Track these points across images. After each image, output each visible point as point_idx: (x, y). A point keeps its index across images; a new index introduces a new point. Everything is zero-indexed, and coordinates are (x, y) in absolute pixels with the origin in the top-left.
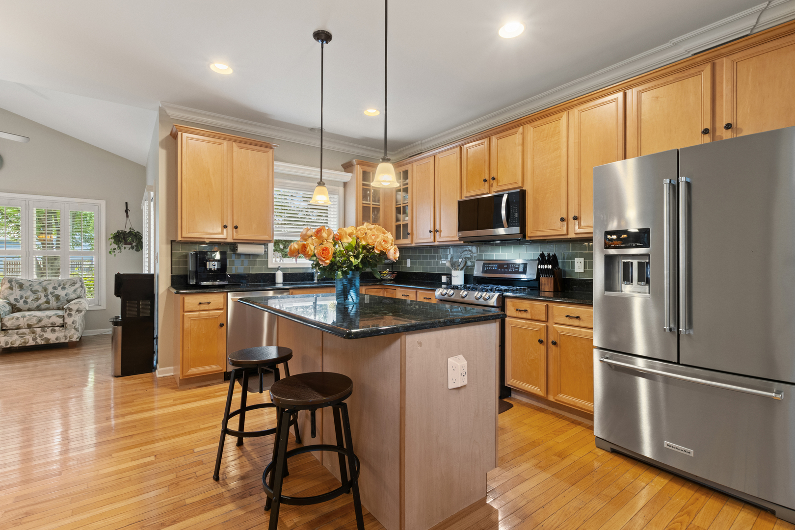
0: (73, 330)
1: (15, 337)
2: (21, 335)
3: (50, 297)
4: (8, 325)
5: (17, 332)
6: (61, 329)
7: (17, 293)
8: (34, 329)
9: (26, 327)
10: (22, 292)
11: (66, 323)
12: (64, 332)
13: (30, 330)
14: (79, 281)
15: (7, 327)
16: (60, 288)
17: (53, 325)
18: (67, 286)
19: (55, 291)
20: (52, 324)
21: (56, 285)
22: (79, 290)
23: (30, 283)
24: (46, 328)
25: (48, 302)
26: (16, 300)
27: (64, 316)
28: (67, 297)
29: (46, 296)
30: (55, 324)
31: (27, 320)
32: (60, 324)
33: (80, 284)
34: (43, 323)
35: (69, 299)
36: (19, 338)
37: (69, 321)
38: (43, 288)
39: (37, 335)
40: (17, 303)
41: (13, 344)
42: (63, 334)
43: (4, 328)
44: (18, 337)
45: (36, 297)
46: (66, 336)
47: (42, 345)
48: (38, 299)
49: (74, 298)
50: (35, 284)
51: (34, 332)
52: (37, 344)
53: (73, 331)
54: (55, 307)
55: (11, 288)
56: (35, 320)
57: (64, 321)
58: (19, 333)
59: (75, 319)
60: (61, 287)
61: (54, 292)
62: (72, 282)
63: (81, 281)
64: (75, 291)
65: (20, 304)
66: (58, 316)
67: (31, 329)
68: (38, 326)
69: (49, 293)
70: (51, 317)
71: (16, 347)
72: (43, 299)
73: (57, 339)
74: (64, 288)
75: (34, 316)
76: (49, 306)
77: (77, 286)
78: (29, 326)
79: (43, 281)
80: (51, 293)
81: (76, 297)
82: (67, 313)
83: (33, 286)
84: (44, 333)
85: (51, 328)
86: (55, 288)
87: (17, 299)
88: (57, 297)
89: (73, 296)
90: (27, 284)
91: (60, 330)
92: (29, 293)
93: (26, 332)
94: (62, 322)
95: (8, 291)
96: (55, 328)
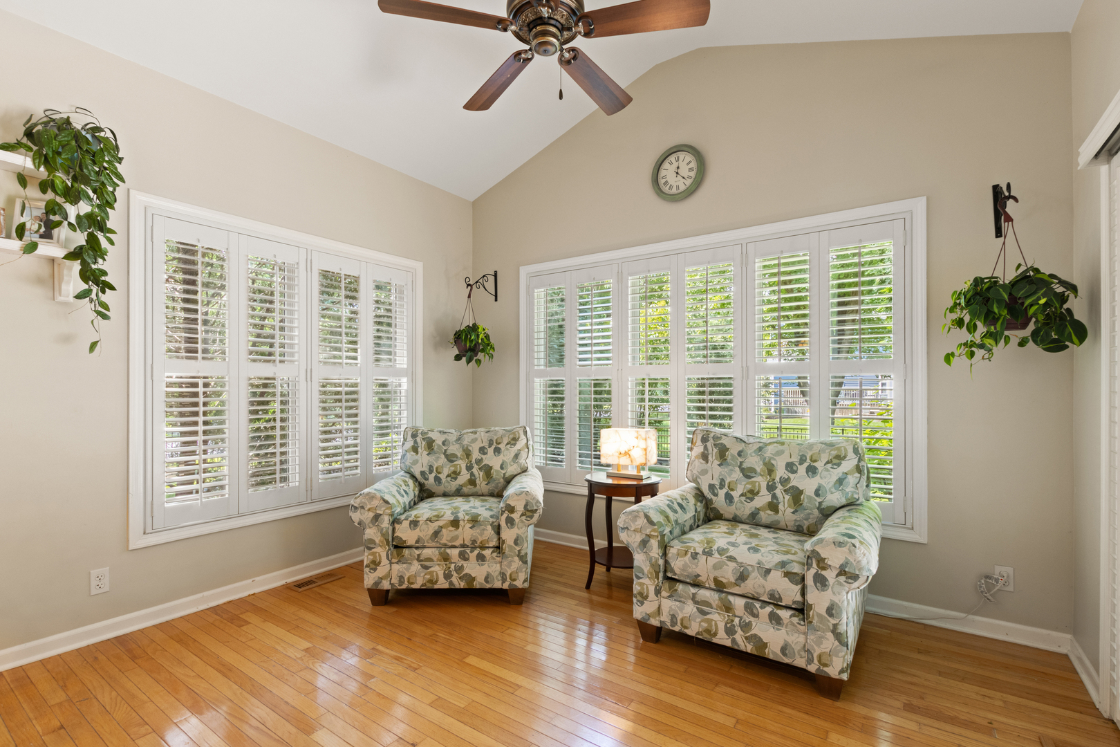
0: (830, 635)
1: (690, 608)
2: (703, 607)
3: (779, 491)
4: (677, 570)
5: (694, 595)
6: (795, 620)
7: (715, 472)
8: (731, 598)
9: (713, 586)
10: (724, 470)
11: (810, 607)
12: (806, 634)
13: (721, 599)
14: (850, 451)
15: (675, 574)
16: (802, 469)
17: (775, 601)
18: (819, 465)
19: (792, 476)
20: (772, 595)
21: (795, 459)
22: (852, 480)
23: (740, 447)
24: (758, 605)
25: (773, 506)
26: (711, 487)
27: (803, 579)
28: (819, 500)
29: (771, 488)
30: (780, 599)
31: (716, 567)
32: (794, 602)
33: (855, 462)
34: (749, 586)
35: (824, 505)
36: (698, 614)
37: (818, 600)
38: (765, 464)
39: (737, 620)
40: (714, 498)
41: (686, 628)
42: (802, 639)
43: (669, 575)
44: (695, 609)
45: (749, 487)
46: (808, 651)
47: (746, 653)
48: (752, 494)
49: (838, 505)
50: (751, 450)
51: (728, 608)
52: (736, 647)
53: (829, 642)
54: (791, 525)
55: (705, 457)
56: (730, 571)
57: (803, 594)
58: (698, 598)
59: (836, 599)
60: (806, 465)
61: (788, 480)
62: (834, 453)
63: (856, 451)
64: (840, 481)
65: (719, 501)
66: (788, 574)
67: (723, 595)
68: (736, 590)
69: (777, 479)
70: (768, 571)
71: (692, 637)
72: (763, 499)
73: (784, 650)
74: (812, 470)
75: (731, 558)
76: (776, 518)
77: (849, 464)
78: (720, 587)
79: (766, 445)
80: (784, 481)
81: (844, 502)
82: (813, 571)
83: (746, 457)
84: (752, 619)
85: (769, 609)
86: (790, 467)
87: (713, 485)
88: (796, 495)
89: (835, 498)
90: (734, 450)
91: (793, 624)
92: (737, 474)
93: (711, 601)
94: (799, 598)
95: (699, 464)
96: (780, 612)
